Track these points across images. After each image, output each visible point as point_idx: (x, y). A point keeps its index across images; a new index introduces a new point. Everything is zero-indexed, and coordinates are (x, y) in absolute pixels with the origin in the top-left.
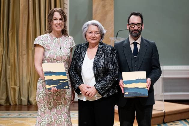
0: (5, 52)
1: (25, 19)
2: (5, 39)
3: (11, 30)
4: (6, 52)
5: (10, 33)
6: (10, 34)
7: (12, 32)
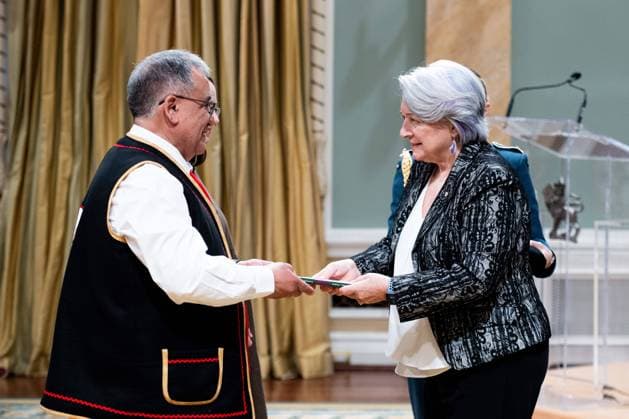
0: (77, 167)
1: (158, 36)
2: (77, 117)
3: (102, 81)
4: (82, 167)
5: (98, 93)
6: (99, 99)
7: (107, 89)
